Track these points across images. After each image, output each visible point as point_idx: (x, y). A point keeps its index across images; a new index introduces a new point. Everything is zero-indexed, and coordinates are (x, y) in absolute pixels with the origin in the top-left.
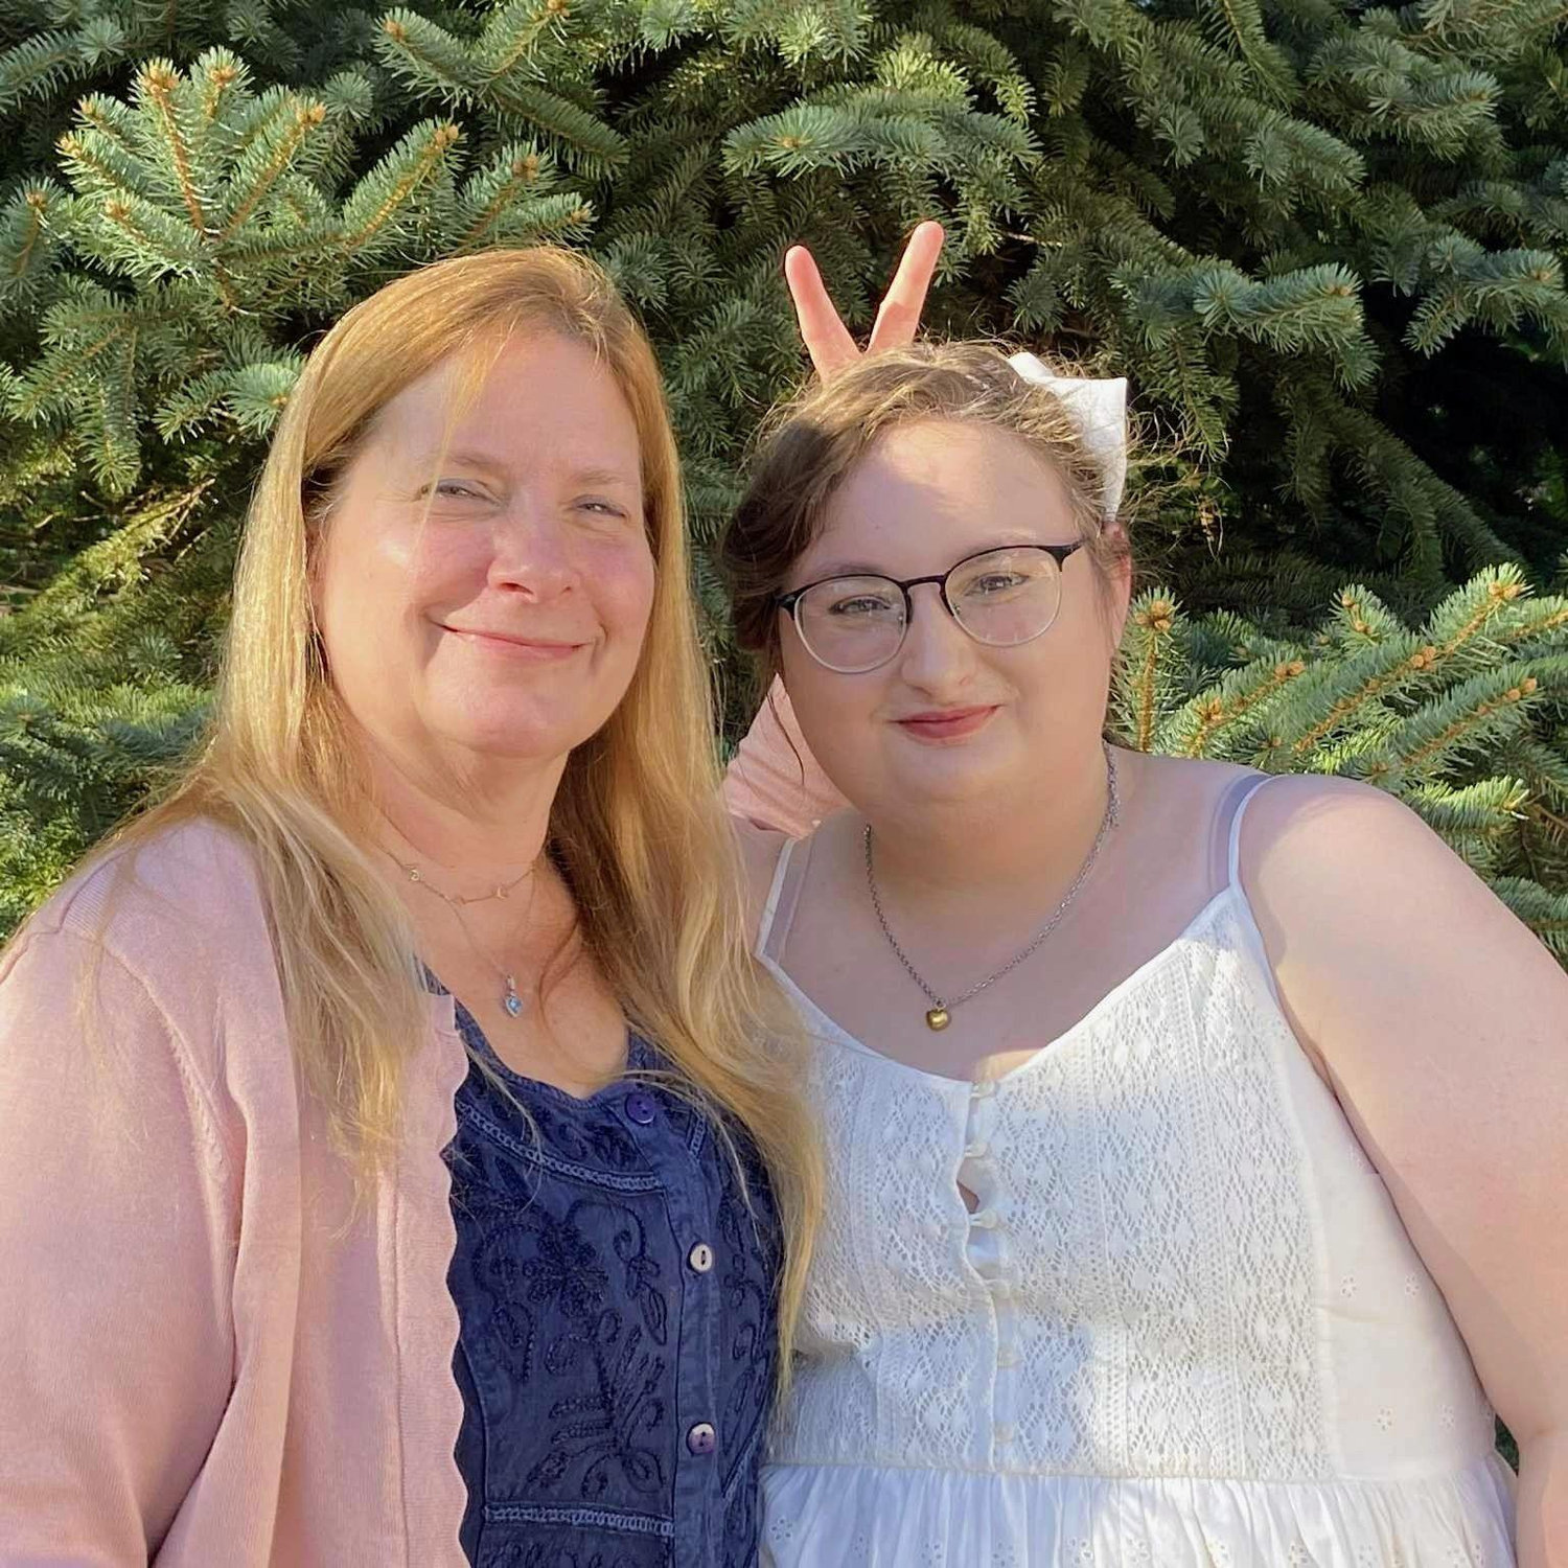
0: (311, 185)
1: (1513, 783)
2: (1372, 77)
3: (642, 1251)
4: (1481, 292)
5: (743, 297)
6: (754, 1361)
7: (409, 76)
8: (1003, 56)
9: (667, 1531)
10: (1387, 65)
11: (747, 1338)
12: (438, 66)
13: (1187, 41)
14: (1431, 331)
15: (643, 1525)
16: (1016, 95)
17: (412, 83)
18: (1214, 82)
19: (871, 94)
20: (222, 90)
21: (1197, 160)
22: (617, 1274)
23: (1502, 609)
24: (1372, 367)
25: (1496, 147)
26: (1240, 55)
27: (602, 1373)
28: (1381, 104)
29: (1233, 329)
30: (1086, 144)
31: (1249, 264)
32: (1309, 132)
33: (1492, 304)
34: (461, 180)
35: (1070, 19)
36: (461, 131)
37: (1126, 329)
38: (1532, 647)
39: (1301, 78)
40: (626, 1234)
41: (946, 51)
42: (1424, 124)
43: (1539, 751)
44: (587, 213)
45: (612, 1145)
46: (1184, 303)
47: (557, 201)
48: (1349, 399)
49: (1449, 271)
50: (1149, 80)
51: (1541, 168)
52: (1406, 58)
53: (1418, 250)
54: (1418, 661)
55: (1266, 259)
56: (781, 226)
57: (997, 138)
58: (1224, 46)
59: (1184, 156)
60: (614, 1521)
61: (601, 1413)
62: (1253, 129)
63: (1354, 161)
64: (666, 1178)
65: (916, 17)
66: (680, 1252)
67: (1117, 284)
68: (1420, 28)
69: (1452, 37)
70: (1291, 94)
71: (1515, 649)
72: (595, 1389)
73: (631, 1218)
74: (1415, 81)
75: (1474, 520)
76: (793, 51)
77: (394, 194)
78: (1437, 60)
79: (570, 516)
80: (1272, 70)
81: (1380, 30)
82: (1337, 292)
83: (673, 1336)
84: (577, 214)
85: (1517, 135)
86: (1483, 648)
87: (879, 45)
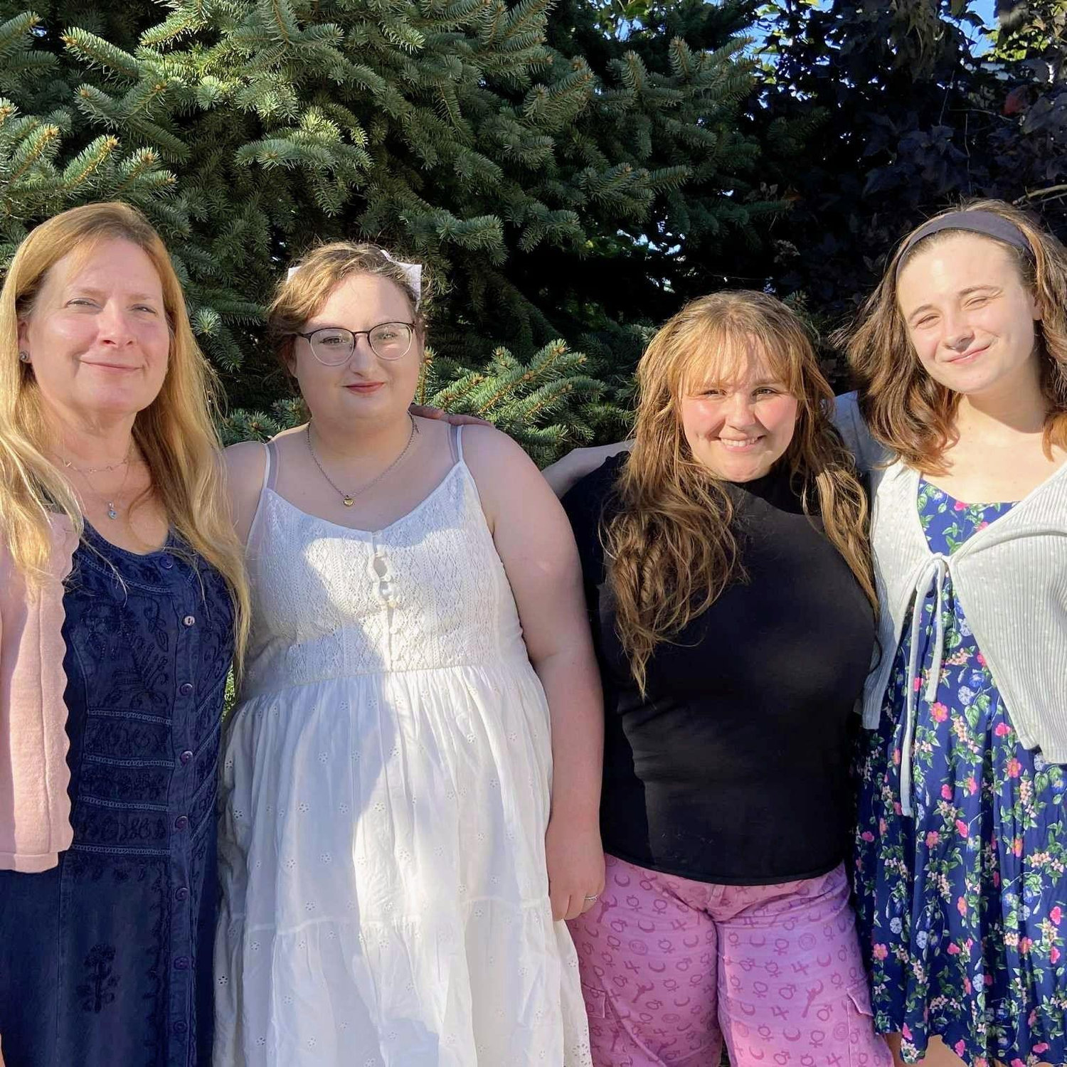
0: (49, 163)
1: (561, 428)
2: (505, 136)
3: (158, 615)
4: (548, 227)
5: (241, 218)
6: (214, 661)
7: (90, 114)
8: (352, 119)
9: (168, 722)
10: (511, 132)
11: (212, 652)
12: (104, 111)
13: (429, 115)
14: (529, 242)
15: (158, 720)
16: (360, 136)
17: (93, 117)
18: (442, 134)
19: (299, 134)
20: (5, 117)
21: (435, 167)
22: (144, 623)
23: (559, 357)
24: (506, 257)
25: (552, 166)
26: (451, 124)
27: (135, 661)
28: (508, 147)
29: (451, 240)
30: (386, 157)
31: (455, 211)
32: (479, 156)
33: (552, 232)
34: (117, 163)
35: (382, 106)
36: (119, 142)
37: (405, 238)
38: (569, 372)
39: (476, 134)
40: (150, 609)
41: (329, 116)
42: (525, 157)
43: (572, 415)
44: (174, 180)
45: (151, 574)
46: (432, 228)
47: (160, 173)
48: (495, 269)
49: (536, 218)
50: (414, 132)
51: (571, 175)
52: (518, 129)
53: (523, 208)
54: (527, 377)
55: (461, 209)
56: (256, 186)
57: (354, 156)
58: (445, 119)
59: (428, 166)
60: (145, 717)
61: (136, 676)
62: (457, 156)
63: (498, 170)
64: (173, 589)
65: (315, 98)
66: (178, 618)
67: (402, 218)
68: (524, 117)
69: (536, 120)
70: (471, 139)
71: (563, 373)
72: (131, 665)
73: (154, 604)
74: (522, 138)
75: (545, 320)
76: (264, 111)
77: (87, 167)
78: (528, 128)
79: (132, 312)
80: (464, 130)
81: (508, 117)
82: (494, 227)
83: (172, 649)
84: (170, 180)
85: (561, 160)
86: (552, 373)
87: (302, 110)
